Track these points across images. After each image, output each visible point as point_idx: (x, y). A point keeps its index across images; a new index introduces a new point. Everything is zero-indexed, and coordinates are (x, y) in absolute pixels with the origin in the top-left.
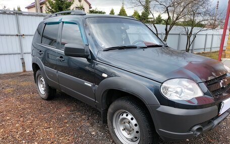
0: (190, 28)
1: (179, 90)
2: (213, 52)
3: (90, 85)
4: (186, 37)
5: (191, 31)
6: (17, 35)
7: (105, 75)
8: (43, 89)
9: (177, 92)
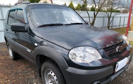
0: (110, 13)
1: (82, 55)
2: (125, 28)
3: (30, 51)
4: (108, 18)
5: (111, 15)
6: (2, 20)
7: (36, 44)
8: (11, 53)
9: (81, 57)
